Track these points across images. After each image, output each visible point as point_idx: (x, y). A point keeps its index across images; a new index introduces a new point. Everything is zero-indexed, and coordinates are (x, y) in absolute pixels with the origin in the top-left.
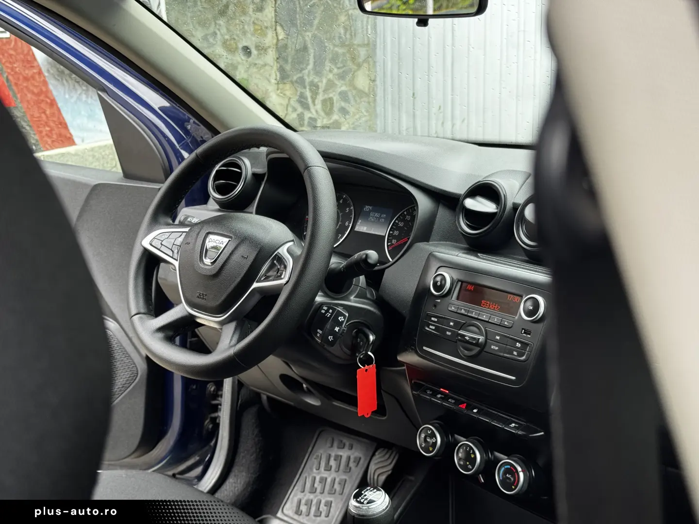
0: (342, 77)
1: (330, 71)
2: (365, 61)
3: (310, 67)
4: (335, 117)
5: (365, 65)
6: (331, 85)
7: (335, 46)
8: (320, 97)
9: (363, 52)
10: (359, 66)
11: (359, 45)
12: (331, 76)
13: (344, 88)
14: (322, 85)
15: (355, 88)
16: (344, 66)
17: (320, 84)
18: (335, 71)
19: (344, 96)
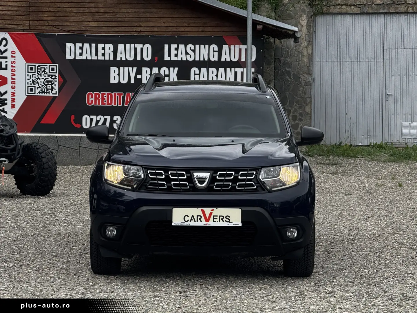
0: (300, 108)
1: (296, 106)
2: (309, 103)
3: (288, 104)
4: (297, 122)
5: (309, 104)
6: (296, 111)
7: (298, 97)
8: (291, 114)
9: (308, 100)
10: (307, 105)
11: (307, 98)
12: (296, 107)
13: (301, 112)
14: (292, 110)
15: (305, 112)
16: (301, 104)
17: (291, 110)
18: (298, 105)
19: (301, 114)
